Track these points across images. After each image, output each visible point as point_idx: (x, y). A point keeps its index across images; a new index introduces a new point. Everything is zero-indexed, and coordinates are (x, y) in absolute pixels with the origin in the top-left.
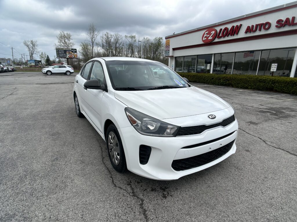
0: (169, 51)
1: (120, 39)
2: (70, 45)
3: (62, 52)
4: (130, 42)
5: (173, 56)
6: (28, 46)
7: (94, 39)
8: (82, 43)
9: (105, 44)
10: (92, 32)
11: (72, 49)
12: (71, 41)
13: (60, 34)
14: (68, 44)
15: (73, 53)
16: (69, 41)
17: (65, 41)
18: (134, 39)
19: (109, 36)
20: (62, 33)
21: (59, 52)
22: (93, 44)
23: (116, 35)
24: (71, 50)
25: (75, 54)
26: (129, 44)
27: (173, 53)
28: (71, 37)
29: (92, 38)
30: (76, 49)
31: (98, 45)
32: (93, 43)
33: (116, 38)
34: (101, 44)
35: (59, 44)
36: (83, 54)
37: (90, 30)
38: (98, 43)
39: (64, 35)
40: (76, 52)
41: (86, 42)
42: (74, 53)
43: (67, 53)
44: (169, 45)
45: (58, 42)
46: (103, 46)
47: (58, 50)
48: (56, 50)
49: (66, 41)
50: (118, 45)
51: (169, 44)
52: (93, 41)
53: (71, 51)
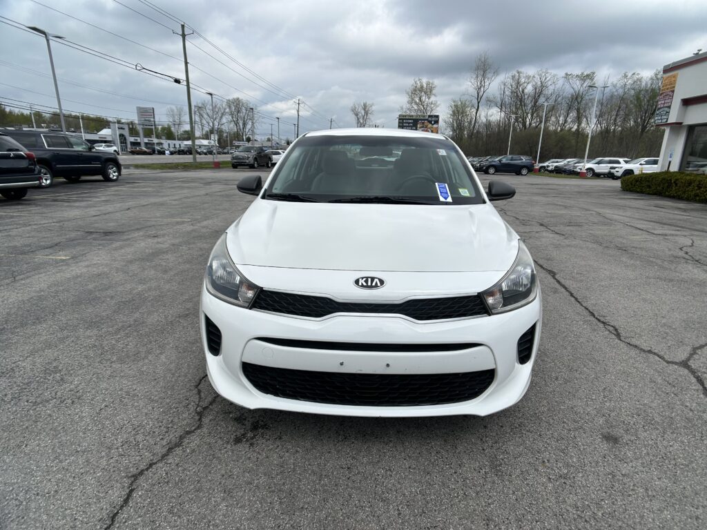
0: (669, 107)
1: (550, 83)
2: (428, 108)
3: (409, 123)
4: (576, 89)
5: (681, 123)
6: (357, 115)
7: (482, 89)
8: (454, 102)
9: (507, 100)
10: (482, 73)
11: (429, 116)
12: (433, 99)
13: (413, 85)
14: (425, 106)
15: (430, 125)
16: (429, 98)
17: (420, 100)
18: (588, 83)
19: (523, 80)
20: (418, 82)
21: (403, 123)
22: (478, 103)
23: (539, 75)
24: (427, 118)
25: (435, 126)
26: (572, 95)
27: (682, 113)
28: (434, 92)
29: (480, 89)
30: (437, 116)
31: (490, 102)
32: (479, 99)
33: (539, 83)
34: (499, 100)
35: (408, 106)
36: (453, 126)
37: (477, 68)
38: (491, 97)
39: (422, 87)
40: (437, 122)
41: (464, 98)
42: (433, 125)
43: (418, 126)
44: (673, 91)
45: (408, 102)
46: (502, 106)
47: (403, 119)
48: (400, 119)
49: (423, 98)
50: (541, 100)
51: (674, 87)
52: (481, 94)
53: (427, 120)
